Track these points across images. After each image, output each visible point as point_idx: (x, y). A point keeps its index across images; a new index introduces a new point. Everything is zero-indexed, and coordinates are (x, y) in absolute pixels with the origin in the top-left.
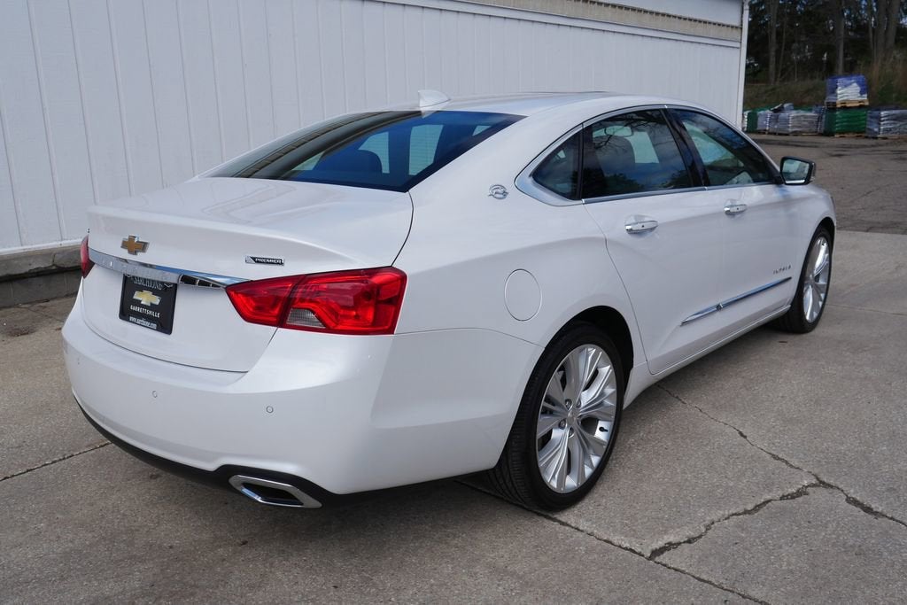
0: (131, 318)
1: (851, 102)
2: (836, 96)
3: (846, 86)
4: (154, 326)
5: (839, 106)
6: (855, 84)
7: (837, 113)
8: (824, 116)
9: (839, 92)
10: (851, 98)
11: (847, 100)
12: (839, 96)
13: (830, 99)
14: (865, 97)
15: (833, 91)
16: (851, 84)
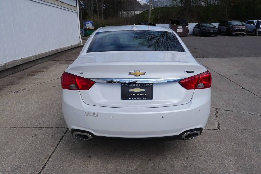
0: (129, 98)
1: (90, 28)
2: (86, 26)
3: (88, 24)
4: (145, 98)
5: (87, 29)
6: (90, 23)
7: (87, 31)
8: (83, 32)
9: (87, 25)
10: (90, 27)
11: (89, 27)
12: (87, 26)
13: (85, 27)
14: (93, 27)
15: (85, 25)
16: (89, 23)
